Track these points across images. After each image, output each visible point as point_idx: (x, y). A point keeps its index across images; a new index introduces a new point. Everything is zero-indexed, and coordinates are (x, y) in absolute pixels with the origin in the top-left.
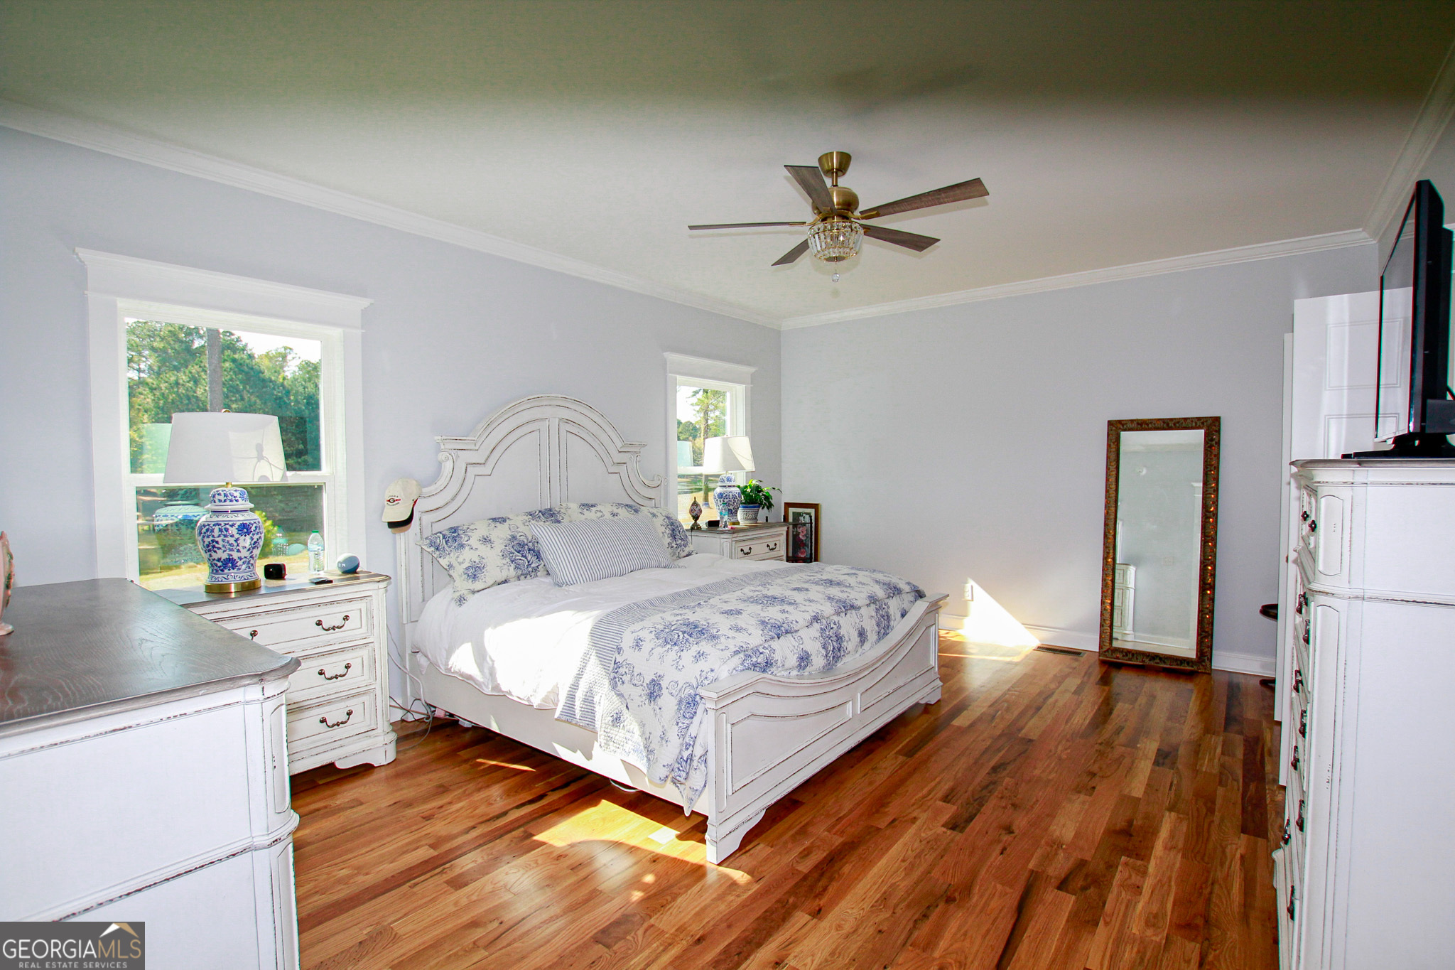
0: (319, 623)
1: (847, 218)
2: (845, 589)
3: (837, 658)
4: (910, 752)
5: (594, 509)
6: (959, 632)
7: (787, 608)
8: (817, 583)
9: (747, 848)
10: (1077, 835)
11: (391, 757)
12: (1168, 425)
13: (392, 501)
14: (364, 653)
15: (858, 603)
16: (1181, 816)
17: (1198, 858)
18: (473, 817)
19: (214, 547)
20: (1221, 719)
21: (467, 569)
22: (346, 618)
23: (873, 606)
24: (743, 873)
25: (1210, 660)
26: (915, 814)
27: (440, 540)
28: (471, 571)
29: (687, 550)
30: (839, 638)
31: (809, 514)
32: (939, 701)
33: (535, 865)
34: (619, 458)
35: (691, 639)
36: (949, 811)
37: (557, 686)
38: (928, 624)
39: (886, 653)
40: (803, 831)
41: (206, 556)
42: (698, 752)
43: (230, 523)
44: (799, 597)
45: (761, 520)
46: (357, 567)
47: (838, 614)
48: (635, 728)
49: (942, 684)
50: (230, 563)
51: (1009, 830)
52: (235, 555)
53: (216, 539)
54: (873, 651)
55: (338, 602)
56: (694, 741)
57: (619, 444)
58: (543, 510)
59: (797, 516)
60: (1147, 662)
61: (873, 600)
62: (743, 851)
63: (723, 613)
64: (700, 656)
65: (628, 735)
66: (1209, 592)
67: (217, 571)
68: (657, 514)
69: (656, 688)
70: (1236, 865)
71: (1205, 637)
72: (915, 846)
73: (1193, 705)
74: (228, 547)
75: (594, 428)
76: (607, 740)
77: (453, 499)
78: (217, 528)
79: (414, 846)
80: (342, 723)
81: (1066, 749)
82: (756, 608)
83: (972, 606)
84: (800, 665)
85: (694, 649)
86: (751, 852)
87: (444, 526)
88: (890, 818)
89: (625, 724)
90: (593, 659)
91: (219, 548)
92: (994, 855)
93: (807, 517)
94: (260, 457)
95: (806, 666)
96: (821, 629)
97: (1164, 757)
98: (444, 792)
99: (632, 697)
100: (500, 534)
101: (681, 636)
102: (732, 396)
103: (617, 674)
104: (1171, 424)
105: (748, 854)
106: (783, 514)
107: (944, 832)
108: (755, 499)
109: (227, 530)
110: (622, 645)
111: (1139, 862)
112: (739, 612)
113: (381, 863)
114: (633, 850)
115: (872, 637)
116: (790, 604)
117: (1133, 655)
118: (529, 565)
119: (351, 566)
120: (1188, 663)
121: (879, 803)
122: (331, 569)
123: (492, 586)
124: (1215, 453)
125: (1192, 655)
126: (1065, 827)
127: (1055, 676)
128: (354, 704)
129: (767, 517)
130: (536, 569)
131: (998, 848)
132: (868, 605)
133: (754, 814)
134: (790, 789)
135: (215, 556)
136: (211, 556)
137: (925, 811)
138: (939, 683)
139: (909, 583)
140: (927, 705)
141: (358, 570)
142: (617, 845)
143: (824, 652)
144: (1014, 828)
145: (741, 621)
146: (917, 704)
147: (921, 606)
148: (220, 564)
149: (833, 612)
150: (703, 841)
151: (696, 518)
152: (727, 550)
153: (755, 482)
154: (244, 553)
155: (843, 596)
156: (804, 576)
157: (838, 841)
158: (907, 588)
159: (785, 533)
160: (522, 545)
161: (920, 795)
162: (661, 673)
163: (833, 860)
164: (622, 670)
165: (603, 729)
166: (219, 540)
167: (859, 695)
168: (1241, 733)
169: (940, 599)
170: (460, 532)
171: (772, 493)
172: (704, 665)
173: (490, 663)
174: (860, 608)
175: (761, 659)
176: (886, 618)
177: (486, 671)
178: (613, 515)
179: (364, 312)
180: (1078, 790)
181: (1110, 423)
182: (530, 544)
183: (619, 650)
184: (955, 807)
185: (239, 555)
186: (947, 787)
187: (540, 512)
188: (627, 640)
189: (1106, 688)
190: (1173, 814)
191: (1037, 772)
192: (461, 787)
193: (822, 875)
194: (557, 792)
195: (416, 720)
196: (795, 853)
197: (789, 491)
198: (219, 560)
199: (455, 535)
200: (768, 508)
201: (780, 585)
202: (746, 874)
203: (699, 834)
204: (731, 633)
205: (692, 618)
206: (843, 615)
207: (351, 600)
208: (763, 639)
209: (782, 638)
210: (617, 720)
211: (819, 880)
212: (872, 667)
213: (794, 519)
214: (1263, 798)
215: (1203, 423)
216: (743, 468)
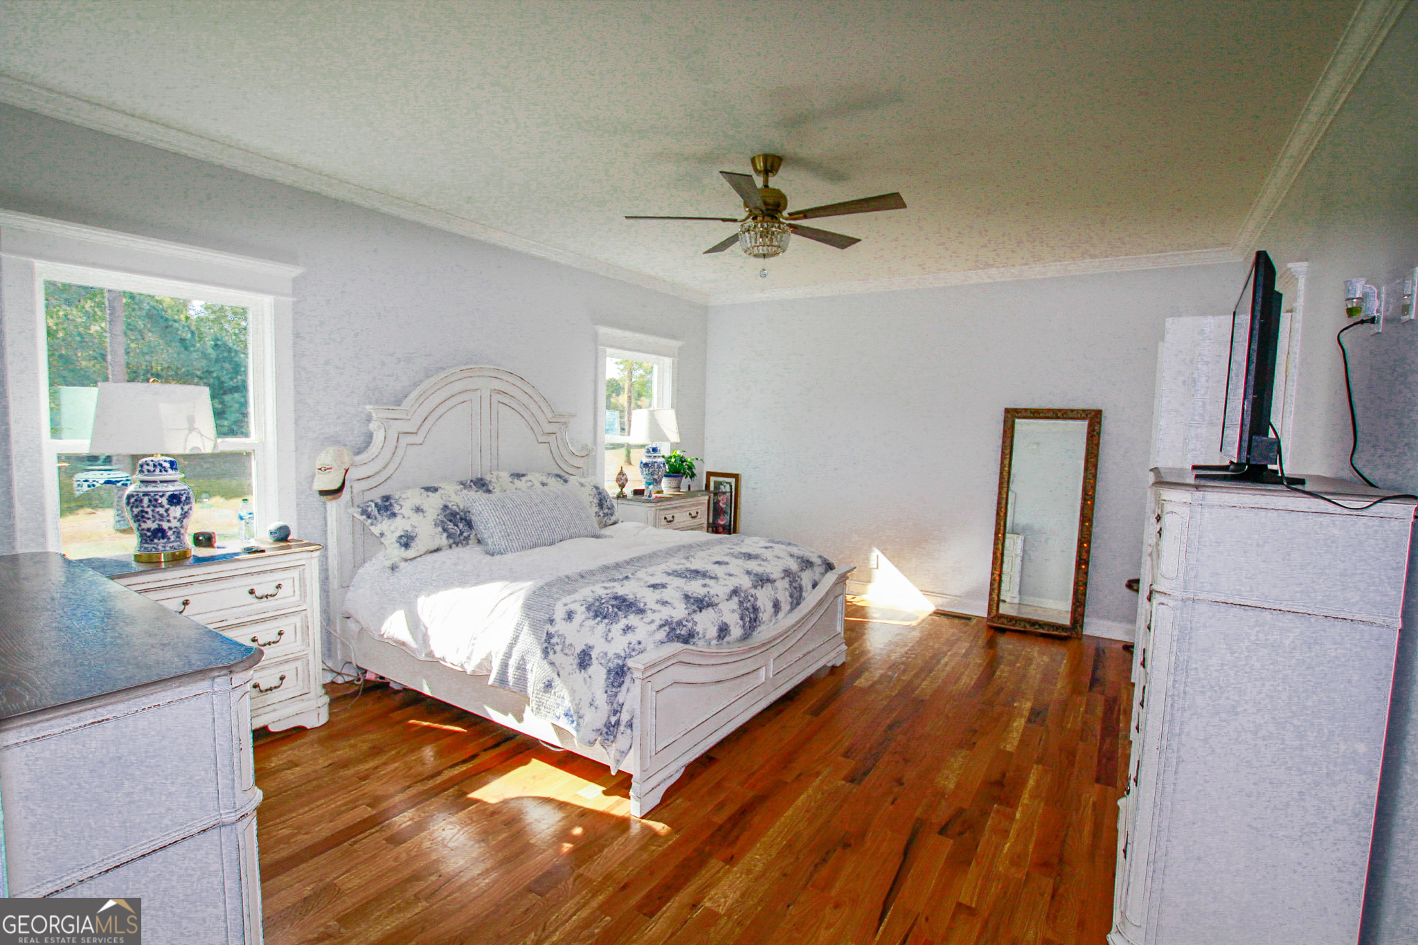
0: (252, 592)
1: (776, 218)
2: (762, 563)
3: (752, 628)
4: (816, 712)
5: (524, 479)
6: (863, 597)
7: (707, 581)
8: (736, 557)
9: (668, 802)
10: (958, 786)
11: (324, 719)
12: (1057, 414)
13: (323, 469)
14: (297, 620)
15: (773, 577)
16: (1047, 768)
17: (1058, 805)
18: (408, 777)
19: (143, 517)
20: (1087, 680)
21: (401, 537)
22: (279, 587)
23: (787, 579)
24: (663, 825)
25: (1082, 627)
26: (818, 768)
27: (372, 509)
28: (404, 540)
29: (613, 519)
30: (755, 609)
31: (730, 484)
32: (844, 663)
33: (469, 822)
34: (549, 428)
35: (620, 613)
36: (849, 765)
37: (490, 655)
38: (836, 594)
39: (798, 622)
40: (718, 786)
41: (134, 526)
42: (625, 717)
43: (161, 494)
44: (719, 571)
45: (684, 489)
46: (288, 535)
47: (755, 587)
48: (565, 693)
49: (846, 648)
50: (160, 533)
51: (900, 782)
52: (165, 525)
53: (146, 509)
54: (787, 620)
55: (271, 571)
56: (621, 708)
57: (549, 415)
58: (474, 479)
59: (718, 485)
60: (1029, 628)
61: (787, 573)
62: (664, 805)
63: (649, 587)
64: (628, 629)
65: (559, 701)
66: (1083, 567)
67: (146, 540)
68: (586, 484)
69: (587, 658)
70: (1089, 811)
71: (1079, 606)
72: (819, 797)
73: (1063, 668)
74: (158, 517)
75: (526, 400)
76: (539, 705)
77: (384, 468)
78: (146, 500)
79: (350, 806)
80: (275, 688)
81: (954, 708)
82: (680, 582)
83: (877, 574)
84: (719, 636)
85: (623, 622)
86: (671, 806)
87: (376, 495)
88: (796, 773)
89: (557, 690)
90: (526, 628)
91: (149, 519)
92: (886, 805)
93: (728, 486)
94: (191, 429)
95: (724, 637)
96: (740, 601)
97: (1036, 715)
98: (378, 753)
99: (563, 666)
100: (433, 504)
101: (611, 610)
102: (659, 368)
103: (548, 646)
104: (1060, 415)
105: (668, 808)
106: (704, 482)
107: (843, 785)
108: (679, 470)
109: (156, 500)
110: (554, 617)
111: (1008, 810)
112: (664, 586)
113: (319, 823)
114: (562, 805)
115: (785, 607)
116: (711, 578)
117: (1016, 621)
118: (461, 533)
119: (283, 535)
120: (1063, 629)
121: (787, 759)
122: (262, 538)
123: (424, 554)
124: (1095, 442)
125: (1067, 621)
126: (949, 780)
127: (948, 640)
128: (288, 670)
129: (689, 486)
130: (467, 538)
131: (890, 799)
132: (783, 578)
133: (673, 771)
134: (707, 748)
135: (144, 526)
136: (140, 526)
137: (827, 766)
138: (844, 647)
139: (820, 557)
140: (834, 667)
141: (290, 538)
142: (548, 801)
143: (741, 623)
144: (905, 780)
145: (666, 594)
146: (825, 666)
147: (831, 578)
148: (149, 534)
149: (751, 585)
150: (628, 797)
151: (622, 486)
152: (651, 519)
153: (678, 453)
154: (175, 523)
155: (759, 570)
156: (725, 548)
157: (750, 794)
158: (818, 561)
159: (706, 502)
160: (454, 514)
161: (824, 751)
162: (591, 644)
163: (745, 811)
164: (554, 641)
165: (535, 695)
166: (149, 510)
167: (772, 660)
168: (1102, 693)
169: (848, 572)
170: (393, 501)
171: (695, 463)
172: (631, 637)
173: (424, 630)
174: (775, 581)
175: (684, 632)
176: (798, 589)
177: (420, 637)
178: (543, 484)
179: (295, 281)
180: (960, 746)
181: (1007, 411)
182: (462, 514)
183: (551, 621)
184: (854, 762)
185: (169, 525)
186: (847, 744)
187: (471, 481)
188: (559, 613)
189: (991, 651)
190: (1040, 766)
191: (927, 728)
192: (395, 748)
193: (734, 825)
194: (488, 752)
195: (346, 682)
196: (710, 807)
197: (711, 460)
198: (148, 530)
199: (388, 504)
200: (691, 477)
201: (703, 559)
202: (666, 826)
203: (624, 790)
204: (658, 607)
205: (621, 591)
206: (759, 588)
207: (285, 569)
208: (687, 612)
209: (703, 611)
210: (549, 686)
211: (731, 830)
212: (784, 635)
213: (715, 488)
214: (1115, 751)
215: (1087, 415)
216: (668, 440)
